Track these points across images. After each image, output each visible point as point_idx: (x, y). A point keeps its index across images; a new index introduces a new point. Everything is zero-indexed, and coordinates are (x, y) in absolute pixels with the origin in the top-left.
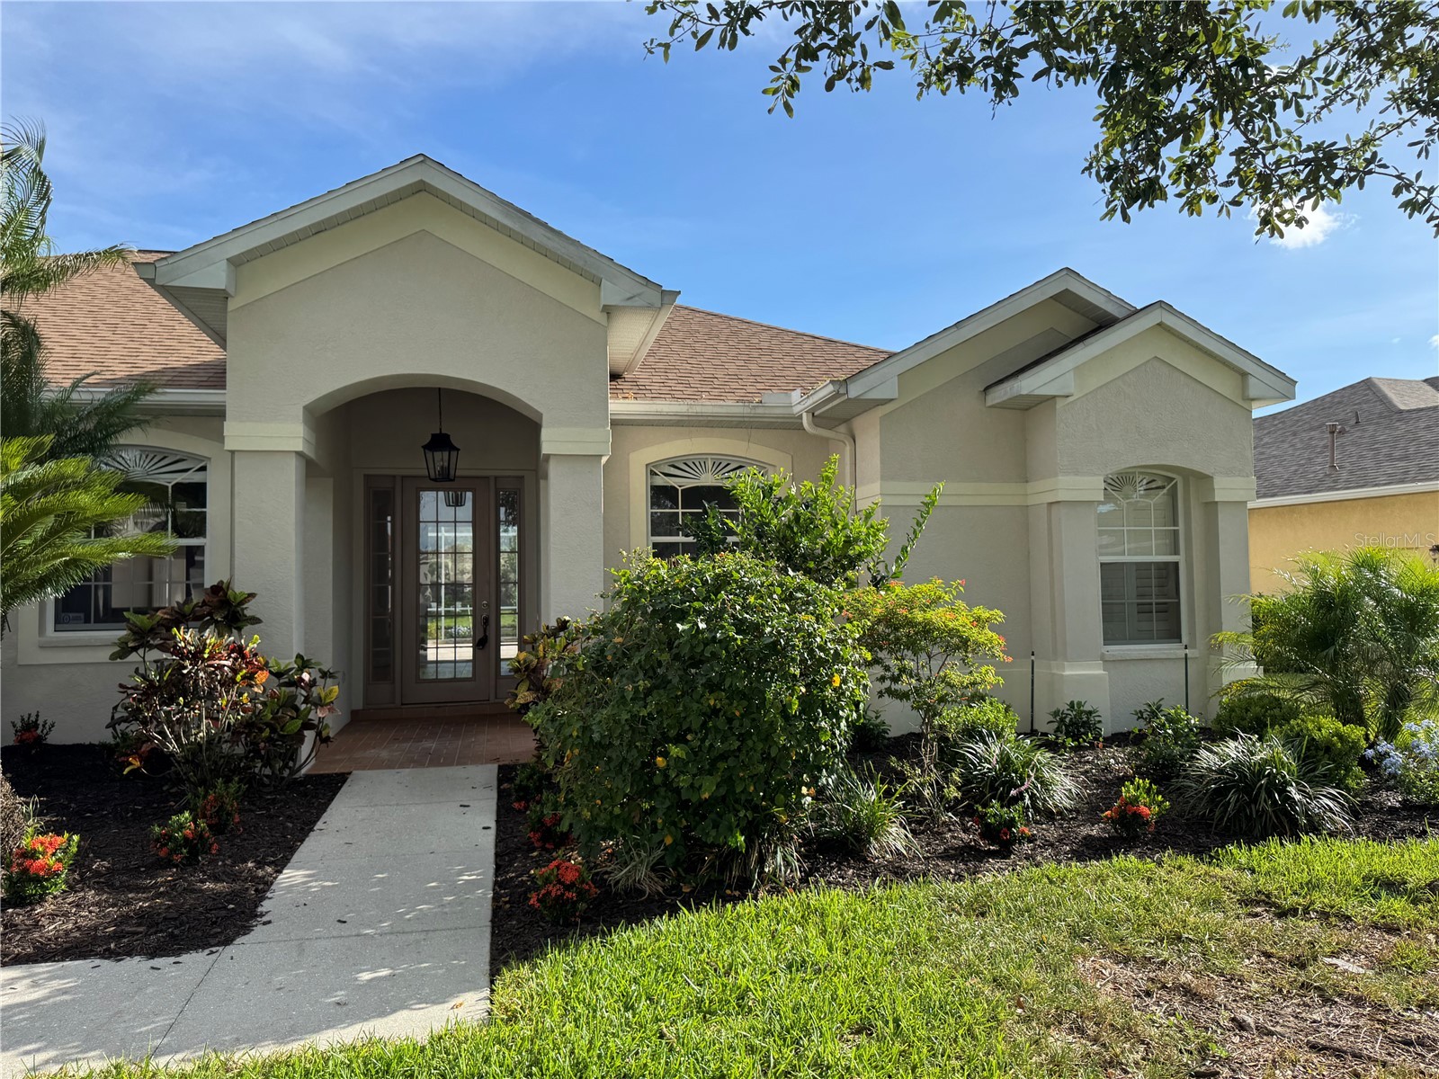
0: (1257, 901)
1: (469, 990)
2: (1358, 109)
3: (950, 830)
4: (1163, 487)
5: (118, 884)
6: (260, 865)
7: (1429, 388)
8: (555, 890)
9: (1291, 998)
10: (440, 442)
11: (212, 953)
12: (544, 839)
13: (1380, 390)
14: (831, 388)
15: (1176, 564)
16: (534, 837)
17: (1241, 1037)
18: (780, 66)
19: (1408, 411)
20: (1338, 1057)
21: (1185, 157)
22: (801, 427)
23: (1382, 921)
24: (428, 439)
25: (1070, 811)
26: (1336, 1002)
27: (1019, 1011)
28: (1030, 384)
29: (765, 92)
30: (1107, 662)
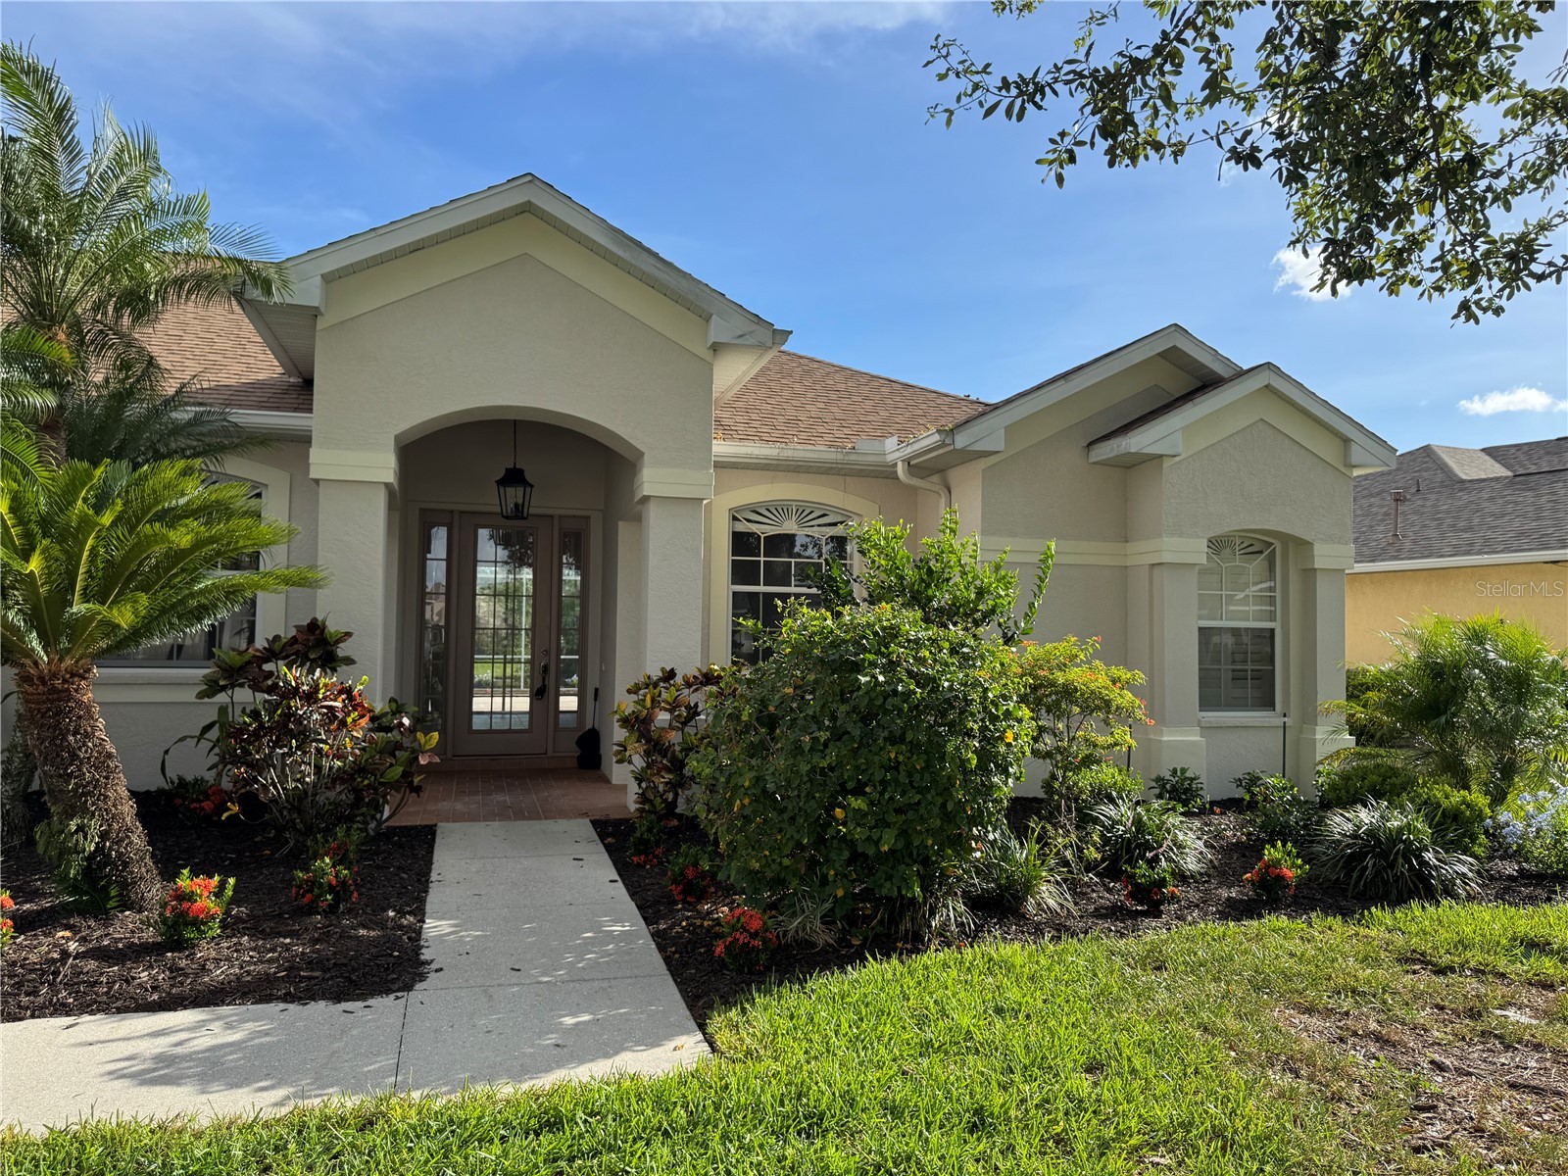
0: (1412, 959)
1: (682, 1034)
2: (1543, 198)
3: (1093, 891)
4: (1261, 552)
5: (268, 930)
6: (401, 913)
7: (1487, 458)
8: (743, 938)
9: (1475, 1045)
10: (514, 477)
11: (397, 998)
12: (685, 892)
13: (1440, 458)
14: (937, 437)
15: (1272, 631)
16: (675, 890)
17: (1443, 1077)
18: (1058, 139)
19: (1470, 481)
20: (1537, 1094)
21: (1397, 241)
22: (894, 476)
23: (1536, 978)
24: (501, 474)
25: (1201, 874)
26: (1517, 1049)
27: (1233, 1054)
28: (1140, 441)
29: (1039, 162)
30: (1206, 729)
